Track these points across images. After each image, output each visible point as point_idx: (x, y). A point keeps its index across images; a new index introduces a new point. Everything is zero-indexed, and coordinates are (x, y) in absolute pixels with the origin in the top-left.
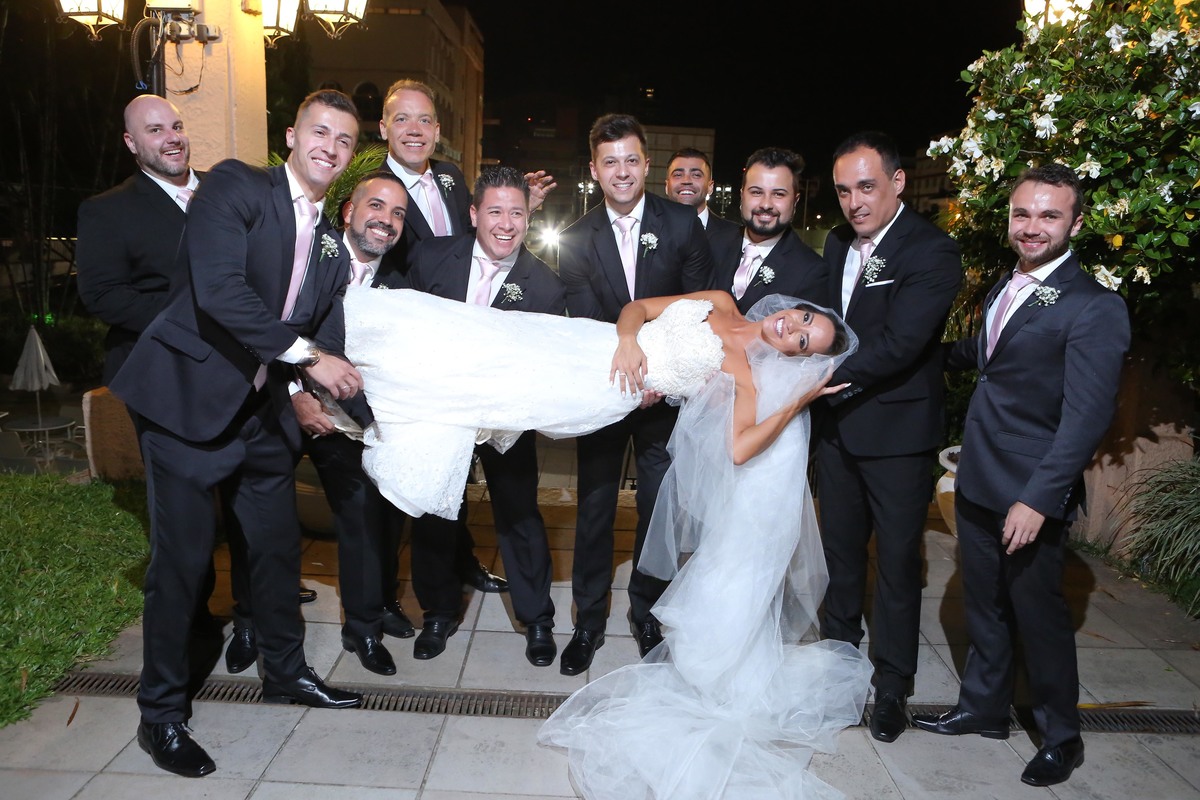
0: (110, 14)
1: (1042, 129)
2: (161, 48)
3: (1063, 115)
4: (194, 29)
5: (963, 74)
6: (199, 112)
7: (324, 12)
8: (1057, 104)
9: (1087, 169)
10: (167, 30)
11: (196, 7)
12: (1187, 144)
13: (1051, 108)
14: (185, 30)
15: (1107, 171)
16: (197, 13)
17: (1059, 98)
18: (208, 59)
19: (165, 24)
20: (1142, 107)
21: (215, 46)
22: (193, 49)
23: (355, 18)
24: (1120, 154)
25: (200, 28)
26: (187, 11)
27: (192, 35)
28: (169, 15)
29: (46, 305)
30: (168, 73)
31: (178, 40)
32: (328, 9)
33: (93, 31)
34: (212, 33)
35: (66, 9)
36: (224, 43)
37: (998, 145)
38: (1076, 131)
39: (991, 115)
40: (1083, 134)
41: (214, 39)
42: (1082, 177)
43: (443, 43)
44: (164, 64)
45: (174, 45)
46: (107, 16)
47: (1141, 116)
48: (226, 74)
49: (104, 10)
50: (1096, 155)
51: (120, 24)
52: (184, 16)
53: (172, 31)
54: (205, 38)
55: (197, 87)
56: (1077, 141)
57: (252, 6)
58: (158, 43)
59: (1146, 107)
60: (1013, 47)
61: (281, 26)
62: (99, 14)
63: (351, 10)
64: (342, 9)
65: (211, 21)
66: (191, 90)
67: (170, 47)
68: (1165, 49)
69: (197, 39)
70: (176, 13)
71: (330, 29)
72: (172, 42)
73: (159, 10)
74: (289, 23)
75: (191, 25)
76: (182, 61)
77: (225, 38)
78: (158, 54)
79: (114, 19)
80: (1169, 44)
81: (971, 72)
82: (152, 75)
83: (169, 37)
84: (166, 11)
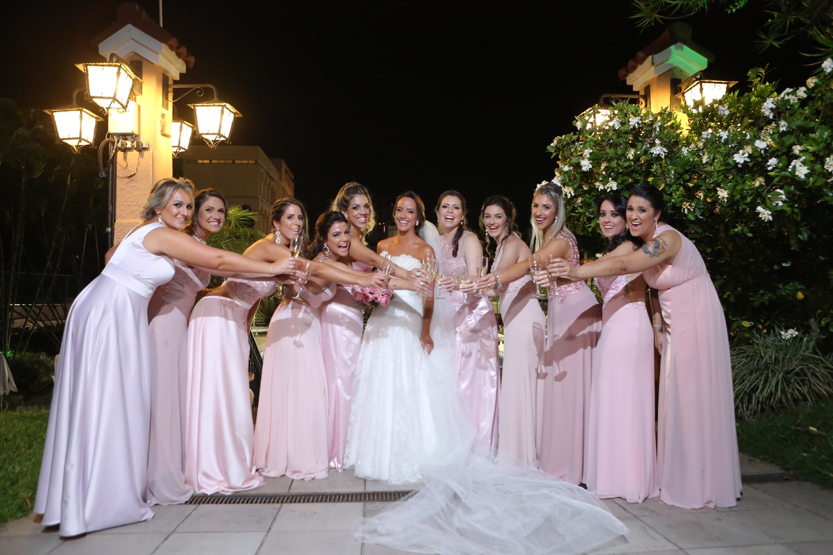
0: (86, 139)
1: (585, 166)
2: (115, 154)
3: (595, 160)
4: (135, 144)
5: (548, 147)
6: (135, 188)
7: (207, 134)
8: (590, 154)
9: (611, 185)
10: (119, 145)
11: (136, 132)
12: (652, 168)
13: (588, 156)
14: (129, 144)
15: (621, 187)
16: (136, 136)
17: (591, 151)
18: (142, 159)
19: (118, 142)
20: (631, 154)
21: (146, 153)
22: (133, 155)
23: (224, 137)
24: (626, 178)
25: (138, 143)
26: (131, 135)
27: (133, 146)
28: (121, 137)
29: (8, 345)
30: (118, 167)
31: (125, 150)
32: (210, 132)
33: (75, 148)
34: (144, 146)
35: (61, 137)
36: (151, 151)
37: (569, 181)
38: (602, 167)
39: (566, 168)
40: (607, 169)
41: (145, 149)
42: (609, 190)
43: (268, 178)
44: (116, 163)
45: (122, 153)
46: (84, 140)
47: (631, 158)
48: (151, 167)
49: (83, 137)
50: (615, 179)
51: (91, 145)
52: (128, 137)
53: (122, 145)
54: (141, 149)
55: (134, 174)
56: (604, 173)
57: (167, 132)
58: (114, 151)
59: (633, 153)
60: (572, 134)
61: (181, 145)
62: (80, 139)
63: (222, 133)
64: (217, 132)
65: (144, 140)
66: (131, 176)
67: (120, 154)
68: (636, 125)
69: (135, 149)
70: (125, 136)
71: (210, 143)
72: (122, 151)
73: (115, 134)
74: (185, 144)
75: (133, 142)
76: (126, 163)
77: (151, 149)
78: (113, 157)
79: (88, 142)
80: (638, 123)
81: (552, 147)
82: (109, 168)
83: (120, 149)
84: (119, 135)
